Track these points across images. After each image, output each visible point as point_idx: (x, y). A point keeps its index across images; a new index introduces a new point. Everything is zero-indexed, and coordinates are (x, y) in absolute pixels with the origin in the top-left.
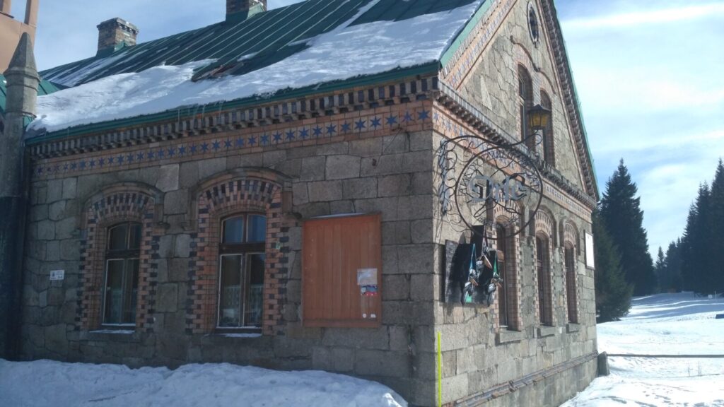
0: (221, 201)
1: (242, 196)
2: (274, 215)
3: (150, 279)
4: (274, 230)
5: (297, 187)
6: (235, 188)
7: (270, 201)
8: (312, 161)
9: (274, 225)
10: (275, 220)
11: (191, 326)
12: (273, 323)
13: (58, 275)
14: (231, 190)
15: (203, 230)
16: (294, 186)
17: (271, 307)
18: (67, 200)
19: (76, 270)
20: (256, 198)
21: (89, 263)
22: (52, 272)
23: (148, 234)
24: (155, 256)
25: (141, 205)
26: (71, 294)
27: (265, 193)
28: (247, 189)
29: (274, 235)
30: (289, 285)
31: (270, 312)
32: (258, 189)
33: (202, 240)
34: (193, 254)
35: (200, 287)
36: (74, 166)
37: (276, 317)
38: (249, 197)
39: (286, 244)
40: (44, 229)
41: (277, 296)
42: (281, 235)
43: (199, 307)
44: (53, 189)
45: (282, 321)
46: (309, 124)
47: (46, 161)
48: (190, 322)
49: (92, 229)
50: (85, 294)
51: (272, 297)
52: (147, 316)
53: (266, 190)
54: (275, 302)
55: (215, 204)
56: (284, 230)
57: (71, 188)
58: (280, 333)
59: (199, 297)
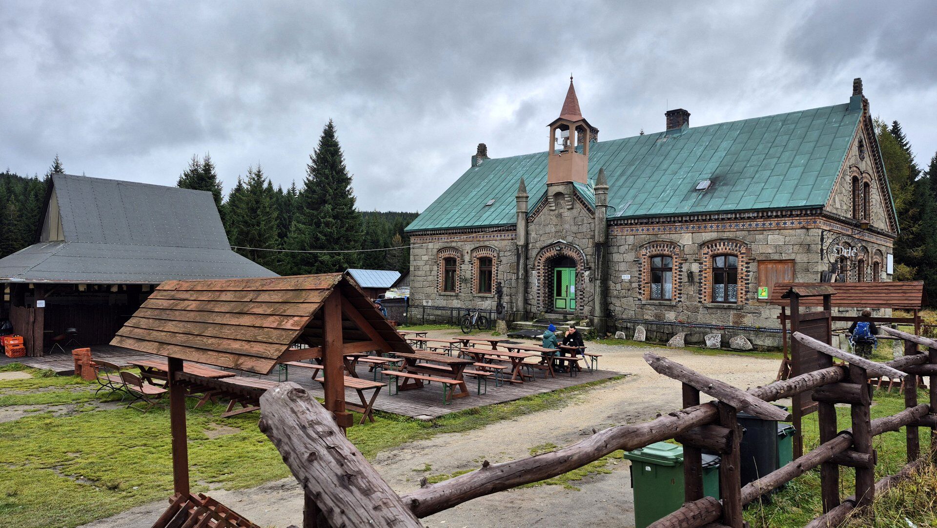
0: (715, 250)
1: (726, 249)
2: (742, 257)
3: (678, 280)
4: (742, 263)
5: (753, 246)
6: (722, 245)
7: (740, 251)
8: (761, 236)
9: (742, 261)
10: (742, 259)
11: (701, 300)
12: (743, 300)
13: (626, 277)
14: (720, 246)
15: (705, 262)
16: (752, 246)
17: (742, 293)
18: (629, 245)
19: (637, 274)
20: (733, 250)
21: (644, 272)
22: (623, 276)
23: (676, 262)
24: (681, 271)
25: (671, 250)
26: (635, 285)
27: (738, 248)
28: (728, 246)
29: (742, 265)
30: (750, 286)
31: (741, 295)
32: (734, 246)
33: (706, 265)
34: (700, 271)
35: (705, 285)
36: (632, 230)
37: (744, 297)
38: (729, 249)
39: (748, 269)
40: (616, 257)
41: (744, 289)
42: (746, 265)
43: (705, 292)
44: (620, 240)
45: (747, 299)
46: (760, 222)
47: (616, 227)
48: (701, 298)
49: (644, 258)
50: (643, 285)
51: (742, 289)
52: (678, 295)
53: (738, 247)
54: (743, 292)
55: (712, 251)
56: (747, 263)
57: (631, 240)
58: (746, 304)
59: (705, 288)
